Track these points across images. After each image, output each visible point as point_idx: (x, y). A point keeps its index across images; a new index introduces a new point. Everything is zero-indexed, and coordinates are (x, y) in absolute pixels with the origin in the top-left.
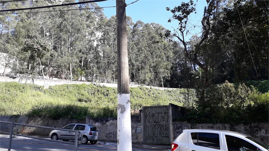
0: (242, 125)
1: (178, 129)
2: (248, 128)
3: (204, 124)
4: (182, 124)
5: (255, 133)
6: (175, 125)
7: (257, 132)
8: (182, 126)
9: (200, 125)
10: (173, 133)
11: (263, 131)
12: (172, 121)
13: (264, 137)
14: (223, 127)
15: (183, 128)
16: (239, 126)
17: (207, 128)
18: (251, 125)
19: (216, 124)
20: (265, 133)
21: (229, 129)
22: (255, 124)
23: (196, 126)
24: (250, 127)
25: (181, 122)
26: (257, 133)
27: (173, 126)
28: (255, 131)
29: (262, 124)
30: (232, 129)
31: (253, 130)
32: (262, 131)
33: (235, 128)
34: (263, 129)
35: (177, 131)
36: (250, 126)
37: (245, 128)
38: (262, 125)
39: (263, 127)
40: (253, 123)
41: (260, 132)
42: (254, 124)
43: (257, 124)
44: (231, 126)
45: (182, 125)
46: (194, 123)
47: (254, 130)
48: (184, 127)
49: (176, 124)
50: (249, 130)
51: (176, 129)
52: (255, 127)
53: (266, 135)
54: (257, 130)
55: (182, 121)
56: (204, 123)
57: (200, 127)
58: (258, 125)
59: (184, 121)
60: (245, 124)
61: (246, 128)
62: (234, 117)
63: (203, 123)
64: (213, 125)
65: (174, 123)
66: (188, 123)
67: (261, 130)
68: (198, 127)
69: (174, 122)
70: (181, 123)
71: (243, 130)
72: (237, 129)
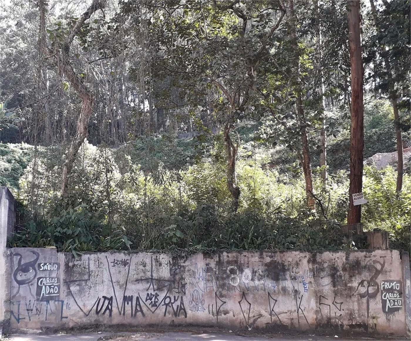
0: (200, 256)
1: (25, 270)
2: (213, 265)
3: (103, 254)
4: (38, 255)
5: (228, 277)
6: (16, 259)
7: (233, 276)
8: (38, 262)
9: (93, 256)
10: (7, 287)
11: (248, 272)
12: (7, 246)
13: (248, 289)
14: (154, 264)
15: (39, 267)
16: (194, 261)
17: (112, 264)
18: (221, 258)
19: (135, 255)
20: (250, 278)
21: (169, 268)
22: (230, 255)
23: (80, 260)
24: (219, 263)
25: (35, 249)
26: (234, 278)
27: (6, 263)
28: (228, 272)
29: (245, 256)
30: (176, 267)
31: (225, 272)
32: (244, 273)
33: (183, 266)
34: (248, 267)
35: (19, 278)
36: (217, 259)
37: (207, 265)
38: (246, 259)
39: (248, 263)
40: (225, 254)
41: (240, 275)
42: (228, 256)
43: (234, 254)
44: (173, 259)
45: (37, 259)
46: (74, 252)
47: (226, 270)
48: (45, 264)
49: (17, 254)
50: (215, 270)
51: (18, 270)
52: (229, 263)
53: (252, 284)
54: (232, 272)
55: (40, 247)
56: (104, 251)
57: (90, 262)
58: (237, 257)
59: (45, 245)
60: (207, 255)
61: (210, 266)
62: (171, 234)
63: (100, 251)
64: (127, 257)
65: (11, 253)
66: (58, 252)
67: (242, 271)
68: (87, 264)
69: (13, 249)
70: (34, 253)
71: (201, 271)
72: (187, 268)
